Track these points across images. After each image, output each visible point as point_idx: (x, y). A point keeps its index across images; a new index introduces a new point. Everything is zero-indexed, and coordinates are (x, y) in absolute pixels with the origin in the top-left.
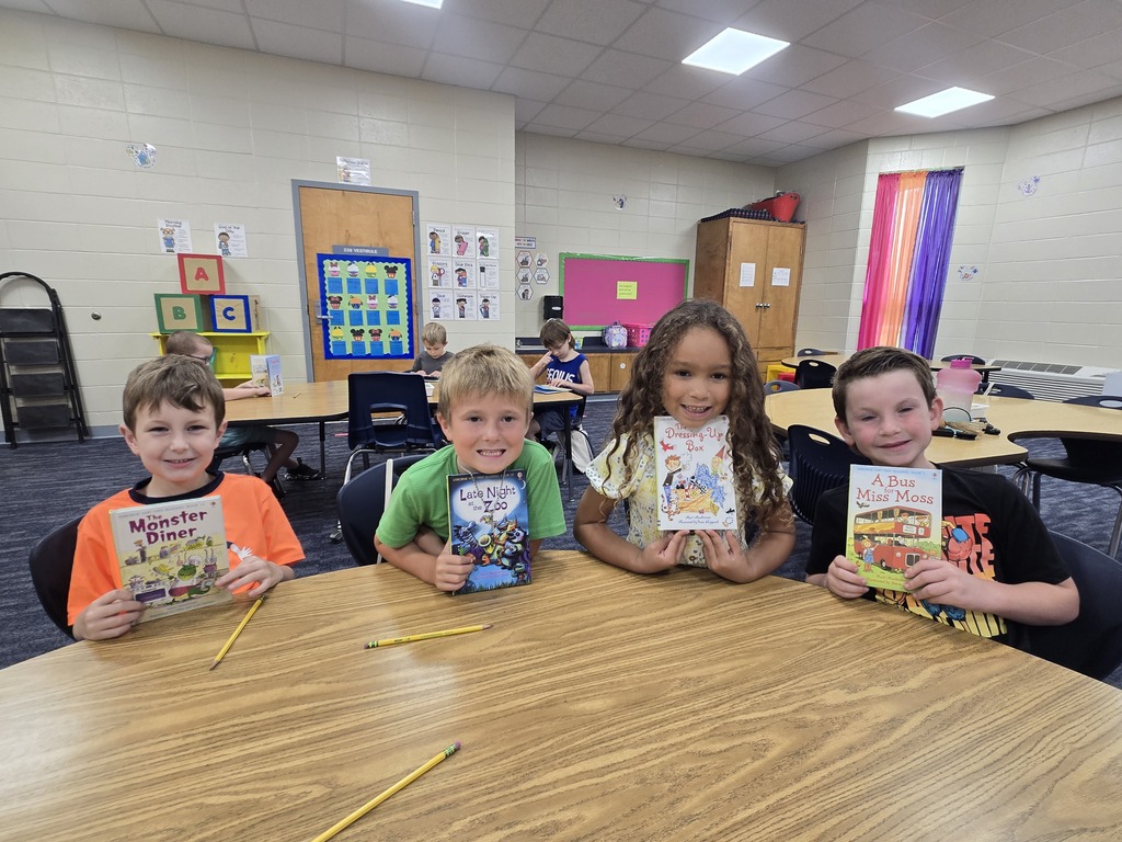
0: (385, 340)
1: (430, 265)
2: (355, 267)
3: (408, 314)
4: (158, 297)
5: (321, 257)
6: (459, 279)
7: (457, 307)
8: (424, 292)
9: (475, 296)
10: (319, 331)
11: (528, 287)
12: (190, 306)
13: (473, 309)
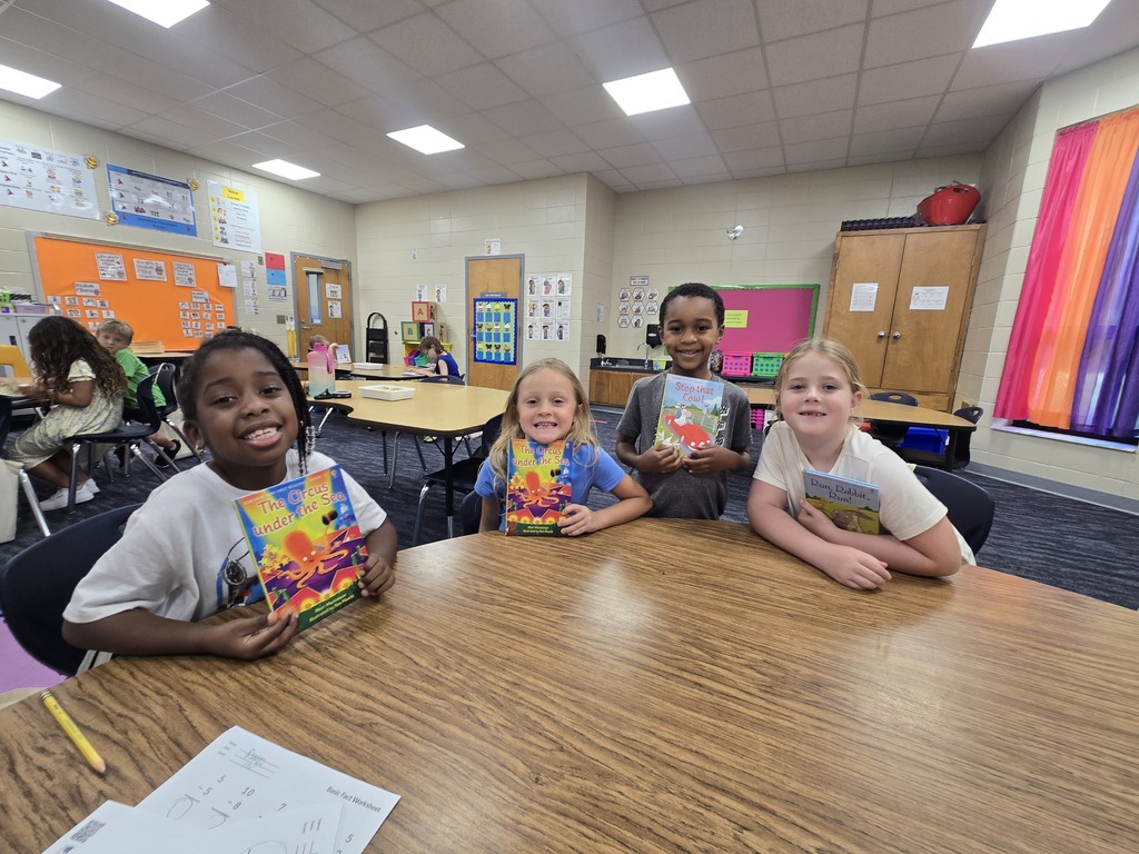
0: (502, 351)
2: (489, 306)
3: (514, 336)
4: (402, 323)
5: (476, 300)
6: (545, 312)
7: (543, 331)
10: (472, 344)
11: (640, 317)
12: (415, 328)
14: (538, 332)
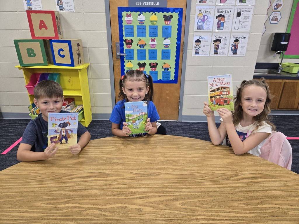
0: (159, 70)
1: (197, 12)
2: (143, 17)
3: (176, 52)
4: (16, 42)
5: (121, 10)
6: (218, 24)
7: (213, 46)
8: (190, 35)
9: (228, 37)
10: (118, 63)
12: (37, 47)
13: (225, 48)
14: (207, 47)
